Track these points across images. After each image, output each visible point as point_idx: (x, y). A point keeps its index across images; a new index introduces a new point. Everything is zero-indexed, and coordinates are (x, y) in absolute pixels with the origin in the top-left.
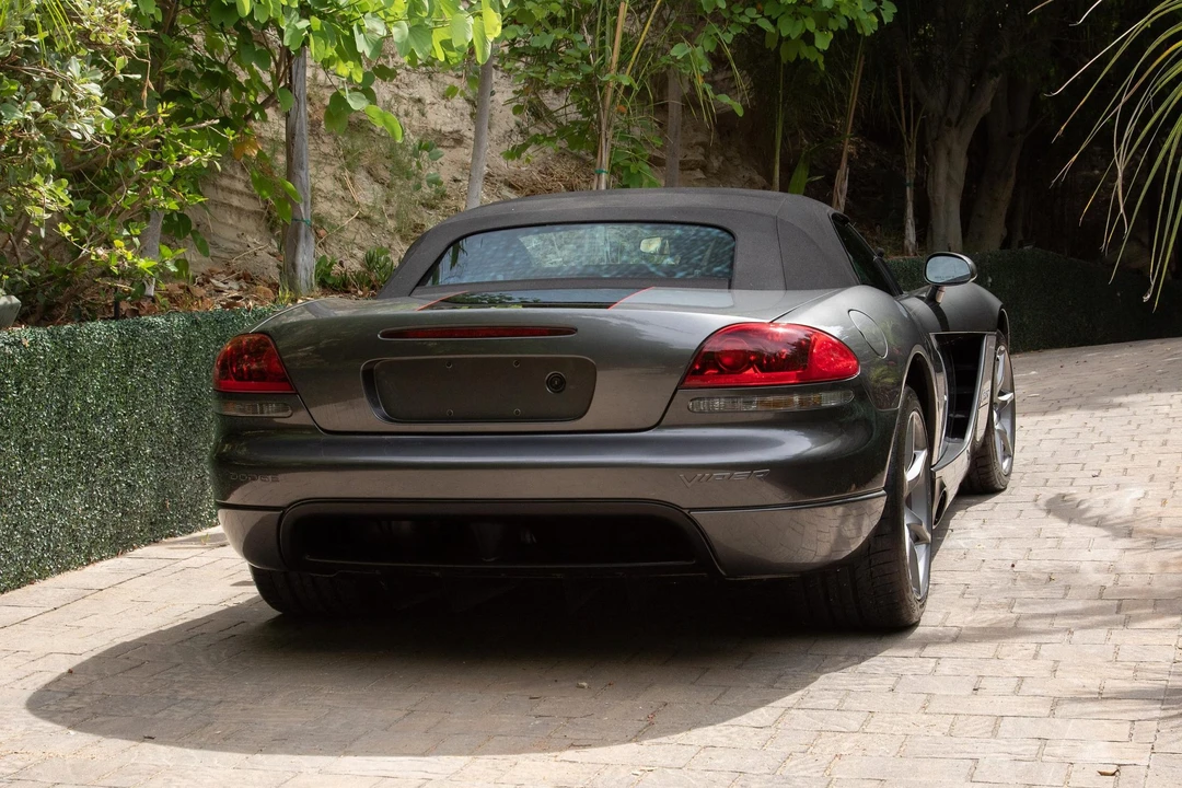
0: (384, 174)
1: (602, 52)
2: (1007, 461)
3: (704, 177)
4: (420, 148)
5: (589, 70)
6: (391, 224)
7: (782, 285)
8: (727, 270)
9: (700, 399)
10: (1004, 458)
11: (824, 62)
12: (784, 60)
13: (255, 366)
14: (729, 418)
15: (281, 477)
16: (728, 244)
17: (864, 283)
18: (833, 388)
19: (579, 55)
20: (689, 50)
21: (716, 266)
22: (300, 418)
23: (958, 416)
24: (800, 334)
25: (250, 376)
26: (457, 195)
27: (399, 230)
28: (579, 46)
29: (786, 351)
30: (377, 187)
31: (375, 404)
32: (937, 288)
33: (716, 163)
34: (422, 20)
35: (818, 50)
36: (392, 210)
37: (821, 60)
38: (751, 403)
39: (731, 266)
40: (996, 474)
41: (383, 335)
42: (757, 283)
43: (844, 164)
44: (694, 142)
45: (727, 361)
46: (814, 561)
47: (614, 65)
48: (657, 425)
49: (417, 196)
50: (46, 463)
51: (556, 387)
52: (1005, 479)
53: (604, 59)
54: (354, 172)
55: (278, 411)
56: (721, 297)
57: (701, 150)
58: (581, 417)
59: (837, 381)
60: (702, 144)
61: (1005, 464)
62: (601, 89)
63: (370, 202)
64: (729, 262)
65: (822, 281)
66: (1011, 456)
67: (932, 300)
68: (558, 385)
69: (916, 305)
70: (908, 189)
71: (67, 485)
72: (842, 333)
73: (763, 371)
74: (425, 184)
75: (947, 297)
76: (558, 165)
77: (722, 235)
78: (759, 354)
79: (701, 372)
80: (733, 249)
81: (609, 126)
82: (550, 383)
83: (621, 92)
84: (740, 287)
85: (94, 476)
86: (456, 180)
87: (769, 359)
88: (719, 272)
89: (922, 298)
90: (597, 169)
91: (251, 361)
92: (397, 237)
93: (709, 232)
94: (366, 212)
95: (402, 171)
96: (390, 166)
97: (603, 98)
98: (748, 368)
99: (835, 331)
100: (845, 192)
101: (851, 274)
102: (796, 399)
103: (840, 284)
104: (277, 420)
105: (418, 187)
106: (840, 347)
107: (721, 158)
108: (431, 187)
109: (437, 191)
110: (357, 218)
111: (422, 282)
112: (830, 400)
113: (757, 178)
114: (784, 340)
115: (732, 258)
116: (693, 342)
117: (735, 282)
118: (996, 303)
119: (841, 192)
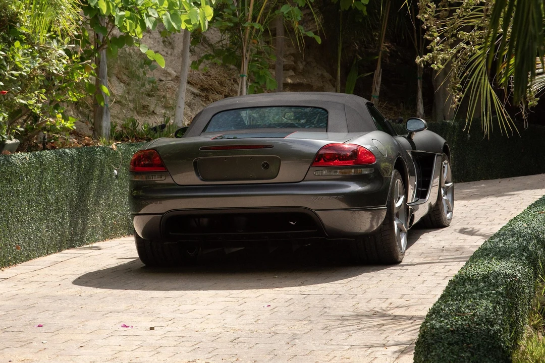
0: (125, 77)
1: (243, 10)
2: (450, 214)
3: (294, 74)
4: (144, 64)
5: (237, 20)
6: (131, 105)
7: (347, 130)
8: (325, 125)
9: (318, 171)
10: (448, 212)
11: (367, 10)
12: (342, 8)
13: (147, 162)
14: (328, 177)
15: (163, 202)
16: (325, 115)
17: (379, 130)
18: (367, 167)
19: (231, 12)
20: (290, 9)
21: (321, 123)
22: (168, 180)
23: (423, 189)
24: (355, 147)
25: (145, 165)
26: (164, 89)
27: (135, 108)
28: (231, 7)
29: (349, 154)
30: (122, 85)
31: (198, 175)
32: (411, 133)
33: (301, 66)
34: (176, 11)
35: (363, 4)
36: (131, 98)
37: (365, 9)
38: (337, 172)
39: (327, 124)
40: (443, 218)
41: (201, 149)
42: (336, 130)
43: (379, 67)
44: (288, 53)
45: (328, 157)
46: (360, 232)
47: (250, 17)
48: (303, 180)
49: (142, 90)
50: (34, 210)
51: (265, 167)
52: (448, 221)
53: (244, 14)
54: (110, 77)
55: (158, 178)
56: (324, 134)
57: (292, 58)
58: (274, 178)
59: (368, 165)
60: (293, 55)
61: (448, 216)
62: (243, 30)
63: (120, 93)
64: (326, 122)
65: (363, 129)
66: (452, 212)
67: (409, 139)
68: (266, 166)
69: (402, 140)
70: (419, 81)
71: (41, 220)
72: (371, 148)
73: (340, 160)
74: (146, 83)
75: (417, 137)
76: (213, 70)
77: (323, 111)
78: (339, 155)
79: (318, 161)
80: (327, 117)
81: (247, 51)
82: (263, 165)
83: (254, 32)
84: (330, 132)
85: (49, 217)
86: (161, 80)
87: (342, 156)
88: (322, 125)
89: (405, 137)
90: (241, 74)
91: (145, 160)
92: (135, 112)
93: (318, 110)
94: (119, 99)
95: (133, 76)
96: (127, 73)
97: (245, 35)
98: (335, 160)
99: (368, 147)
100: (379, 84)
101: (374, 126)
102: (353, 171)
103: (369, 130)
104: (157, 182)
105: (143, 85)
106: (369, 153)
107: (304, 63)
108: (149, 85)
109: (153, 87)
110: (115, 102)
111: (204, 130)
112: (366, 172)
113: (326, 74)
114: (348, 150)
115: (327, 120)
116: (315, 151)
117: (329, 129)
118: (442, 141)
119: (377, 83)
